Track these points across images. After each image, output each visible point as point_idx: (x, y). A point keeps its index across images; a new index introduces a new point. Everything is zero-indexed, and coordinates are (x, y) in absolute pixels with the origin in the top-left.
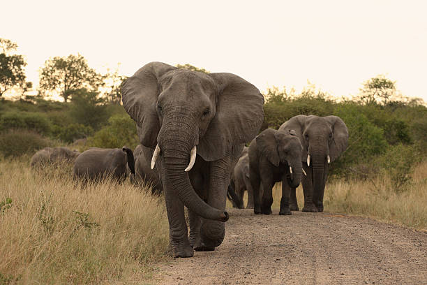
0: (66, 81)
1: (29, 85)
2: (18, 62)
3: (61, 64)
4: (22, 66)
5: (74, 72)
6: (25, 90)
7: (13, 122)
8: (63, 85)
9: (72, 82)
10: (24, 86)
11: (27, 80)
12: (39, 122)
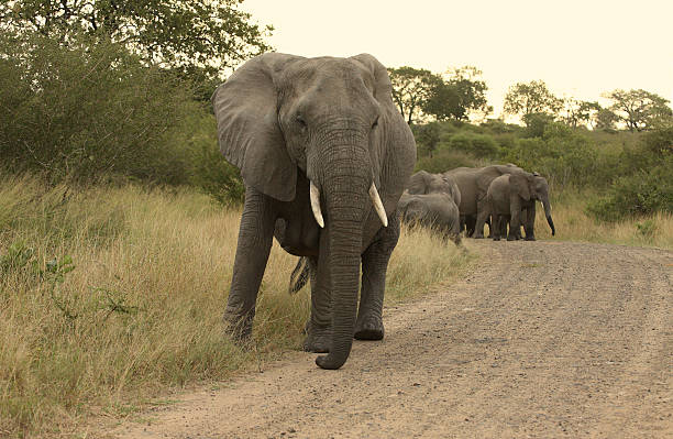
0: (528, 105)
1: (490, 109)
2: (481, 87)
3: (523, 90)
4: (484, 91)
5: (536, 97)
6: (487, 113)
7: (460, 144)
8: (525, 109)
9: (534, 106)
10: (486, 109)
11: (488, 104)
12: (486, 144)
